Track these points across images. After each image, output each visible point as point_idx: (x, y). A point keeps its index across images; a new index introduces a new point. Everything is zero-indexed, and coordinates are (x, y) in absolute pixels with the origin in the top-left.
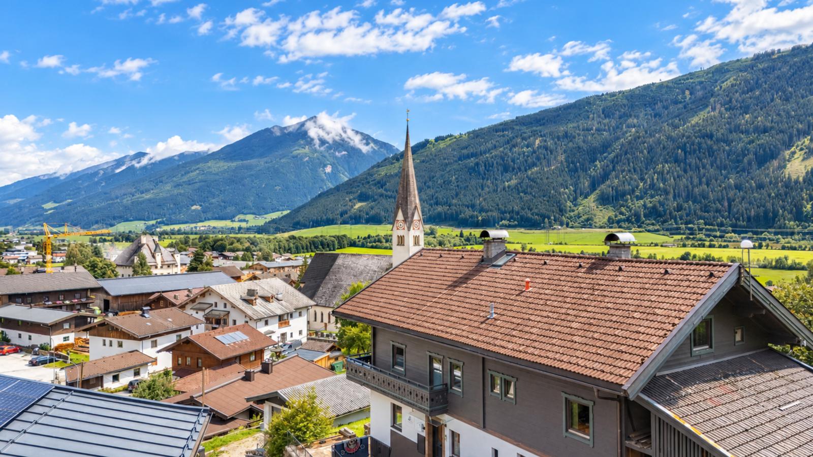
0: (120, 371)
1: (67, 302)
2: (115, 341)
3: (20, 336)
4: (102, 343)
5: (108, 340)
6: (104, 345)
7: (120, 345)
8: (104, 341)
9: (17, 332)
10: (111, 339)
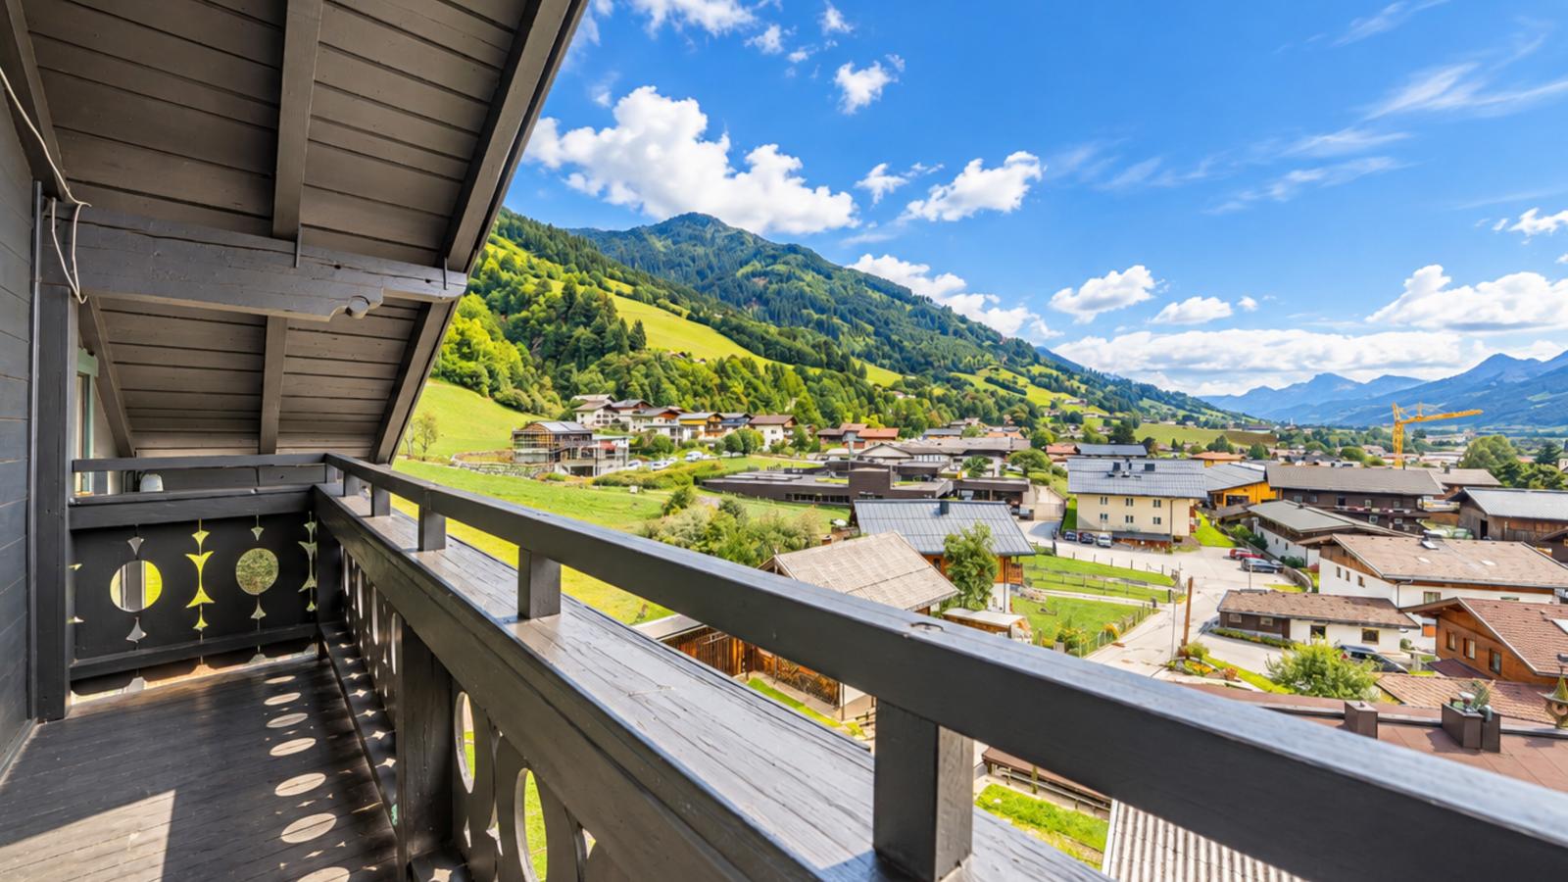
0: (1330, 622)
1: (1376, 510)
2: (1355, 574)
3: (1277, 541)
4: (1335, 572)
5: (1344, 569)
6: (1339, 576)
7: (1361, 583)
8: (1339, 569)
9: (1276, 536)
10: (1349, 569)
